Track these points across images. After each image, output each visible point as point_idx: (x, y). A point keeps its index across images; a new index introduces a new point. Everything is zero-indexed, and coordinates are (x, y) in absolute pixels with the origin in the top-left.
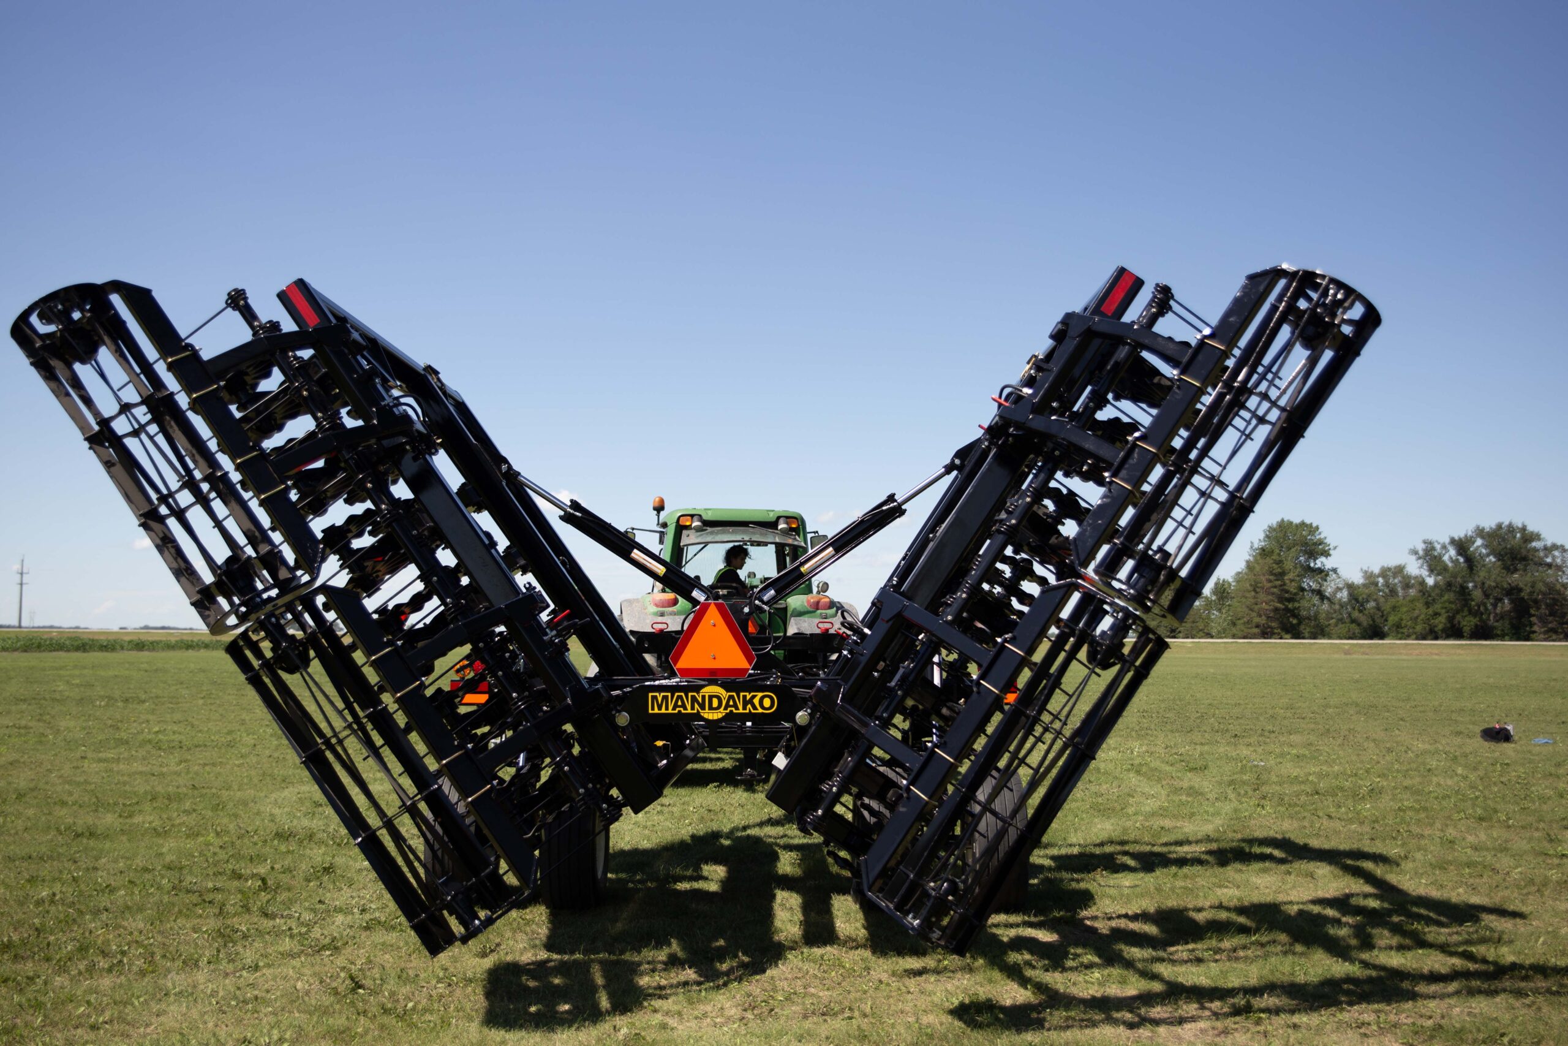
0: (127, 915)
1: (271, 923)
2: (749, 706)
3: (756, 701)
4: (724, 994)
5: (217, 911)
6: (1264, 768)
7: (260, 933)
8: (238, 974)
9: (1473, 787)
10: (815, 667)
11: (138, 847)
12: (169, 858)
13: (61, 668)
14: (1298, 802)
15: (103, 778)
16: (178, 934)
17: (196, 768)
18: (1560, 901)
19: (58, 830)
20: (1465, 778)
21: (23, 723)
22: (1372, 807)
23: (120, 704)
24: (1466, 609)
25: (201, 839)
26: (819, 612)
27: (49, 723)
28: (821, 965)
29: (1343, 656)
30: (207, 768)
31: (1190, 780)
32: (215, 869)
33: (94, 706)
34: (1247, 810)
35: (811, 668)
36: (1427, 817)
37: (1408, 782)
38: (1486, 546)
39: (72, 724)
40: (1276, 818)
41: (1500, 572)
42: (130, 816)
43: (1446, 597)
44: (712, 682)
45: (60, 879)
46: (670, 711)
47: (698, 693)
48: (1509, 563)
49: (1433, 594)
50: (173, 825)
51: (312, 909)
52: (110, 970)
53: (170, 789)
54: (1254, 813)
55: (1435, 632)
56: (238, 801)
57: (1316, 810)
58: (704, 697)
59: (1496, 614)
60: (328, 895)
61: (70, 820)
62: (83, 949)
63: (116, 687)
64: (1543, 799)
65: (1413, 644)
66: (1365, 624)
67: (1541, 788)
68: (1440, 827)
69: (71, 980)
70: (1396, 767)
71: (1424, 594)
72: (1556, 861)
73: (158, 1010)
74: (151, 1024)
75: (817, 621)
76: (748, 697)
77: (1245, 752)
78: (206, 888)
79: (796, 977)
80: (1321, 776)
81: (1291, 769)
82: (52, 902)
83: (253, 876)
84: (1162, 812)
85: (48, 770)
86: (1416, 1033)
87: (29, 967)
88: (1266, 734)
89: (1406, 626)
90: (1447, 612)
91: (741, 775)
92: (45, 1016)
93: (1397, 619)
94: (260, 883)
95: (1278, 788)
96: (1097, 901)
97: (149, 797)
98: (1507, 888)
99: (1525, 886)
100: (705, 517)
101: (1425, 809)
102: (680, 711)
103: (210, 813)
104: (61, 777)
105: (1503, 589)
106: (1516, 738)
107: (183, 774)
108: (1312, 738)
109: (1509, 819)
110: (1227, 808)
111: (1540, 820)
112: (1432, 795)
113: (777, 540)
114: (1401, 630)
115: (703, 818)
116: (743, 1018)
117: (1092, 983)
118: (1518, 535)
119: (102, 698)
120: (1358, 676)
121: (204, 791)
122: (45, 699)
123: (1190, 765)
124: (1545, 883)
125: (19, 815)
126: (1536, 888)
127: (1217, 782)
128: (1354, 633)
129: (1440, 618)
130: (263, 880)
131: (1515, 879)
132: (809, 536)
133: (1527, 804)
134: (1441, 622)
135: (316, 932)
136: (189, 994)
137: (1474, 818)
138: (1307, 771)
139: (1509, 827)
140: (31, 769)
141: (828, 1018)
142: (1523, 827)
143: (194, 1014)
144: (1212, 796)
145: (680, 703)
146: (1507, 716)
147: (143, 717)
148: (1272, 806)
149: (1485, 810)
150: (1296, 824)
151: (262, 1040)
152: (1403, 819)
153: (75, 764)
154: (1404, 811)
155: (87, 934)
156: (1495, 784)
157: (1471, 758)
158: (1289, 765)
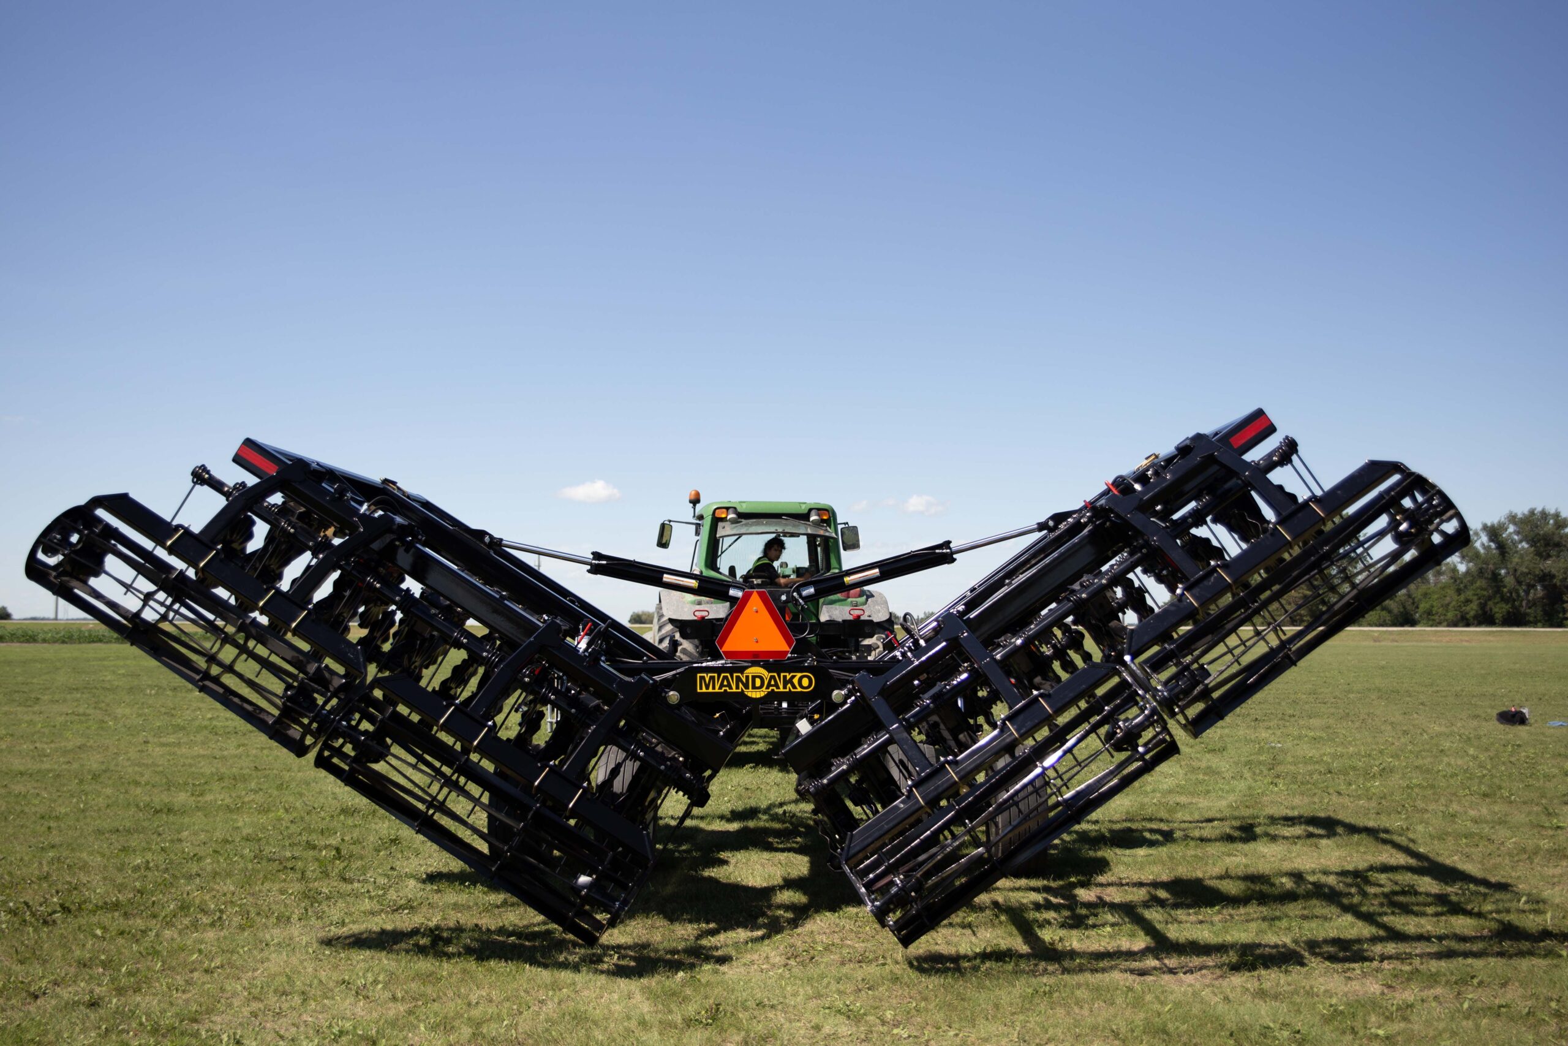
0: (218, 880)
1: (349, 887)
2: (789, 685)
3: (796, 681)
4: (768, 945)
5: (299, 876)
6: (1281, 750)
7: (341, 895)
8: (327, 929)
9: (1481, 766)
10: (848, 652)
11: (215, 822)
12: (246, 831)
13: (104, 659)
14: (1311, 781)
15: (169, 760)
16: (267, 896)
17: (254, 752)
18: (1548, 867)
19: (137, 806)
20: (1475, 758)
21: (81, 710)
22: (1381, 785)
23: (169, 693)
24: (1498, 596)
25: (271, 815)
26: (850, 600)
27: (106, 711)
28: (856, 921)
29: (1372, 643)
30: (265, 752)
31: (1208, 760)
32: (290, 841)
33: (145, 695)
34: (1260, 788)
35: (844, 652)
36: (1434, 794)
37: (1420, 762)
38: (1517, 533)
39: (128, 711)
40: (1288, 794)
41: (1533, 558)
42: (201, 794)
43: (1478, 584)
44: (755, 664)
45: (150, 849)
46: (717, 690)
47: (742, 673)
48: (1542, 549)
49: (1465, 581)
50: (243, 803)
51: (385, 875)
52: (213, 925)
53: (234, 770)
54: (1267, 790)
55: (1467, 619)
56: (300, 781)
57: (1327, 787)
58: (747, 677)
59: (1529, 601)
60: (398, 863)
61: (148, 799)
62: (184, 907)
63: (161, 677)
64: (1548, 777)
65: (1443, 631)
66: (1396, 611)
67: (1548, 767)
68: (1444, 803)
69: (180, 933)
70: (1409, 748)
71: (1456, 581)
72: (1550, 832)
73: (262, 958)
74: (258, 969)
75: (848, 608)
76: (788, 677)
77: (1264, 734)
78: (285, 856)
79: (834, 932)
80: (1335, 756)
81: (1307, 750)
82: (148, 868)
83: (326, 847)
84: (1179, 790)
85: (115, 754)
86: (1396, 976)
87: (139, 923)
88: (1287, 718)
89: (1437, 613)
90: (1479, 599)
91: (777, 755)
92: (164, 962)
93: (1427, 606)
94: (334, 852)
95: (1293, 768)
96: (1113, 867)
97: (216, 778)
98: (1499, 856)
99: (1517, 854)
100: (740, 510)
101: (1432, 787)
102: (725, 690)
103: (276, 793)
104: (129, 759)
105: (1535, 576)
106: (1530, 721)
107: (243, 757)
108: (1331, 721)
109: (1512, 795)
110: (1241, 785)
111: (1543, 796)
112: (1441, 774)
113: (809, 531)
114: (1433, 617)
115: (741, 795)
116: (787, 964)
117: (1105, 937)
118: (1551, 522)
119: (151, 687)
120: (1384, 663)
121: (267, 772)
122: (96, 688)
123: (1209, 747)
124: (1537, 851)
125: (99, 794)
126: (1526, 856)
127: (1234, 762)
128: (1385, 621)
129: (1472, 605)
130: (338, 850)
131: (1509, 848)
132: (840, 527)
133: (1531, 781)
134: (1472, 609)
135: (392, 895)
136: (288, 945)
137: (1478, 794)
138: (1322, 752)
139: (1511, 802)
140: (99, 752)
141: (863, 965)
142: (1525, 803)
143: (294, 960)
144: (1227, 775)
145: (725, 683)
146: (1527, 700)
147: (195, 705)
148: (1284, 784)
149: (1490, 787)
150: (1306, 800)
151: (359, 982)
152: (1409, 795)
153: (140, 748)
154: (1412, 788)
155: (185, 896)
156: (1504, 763)
157: (1484, 740)
158: (1305, 747)
